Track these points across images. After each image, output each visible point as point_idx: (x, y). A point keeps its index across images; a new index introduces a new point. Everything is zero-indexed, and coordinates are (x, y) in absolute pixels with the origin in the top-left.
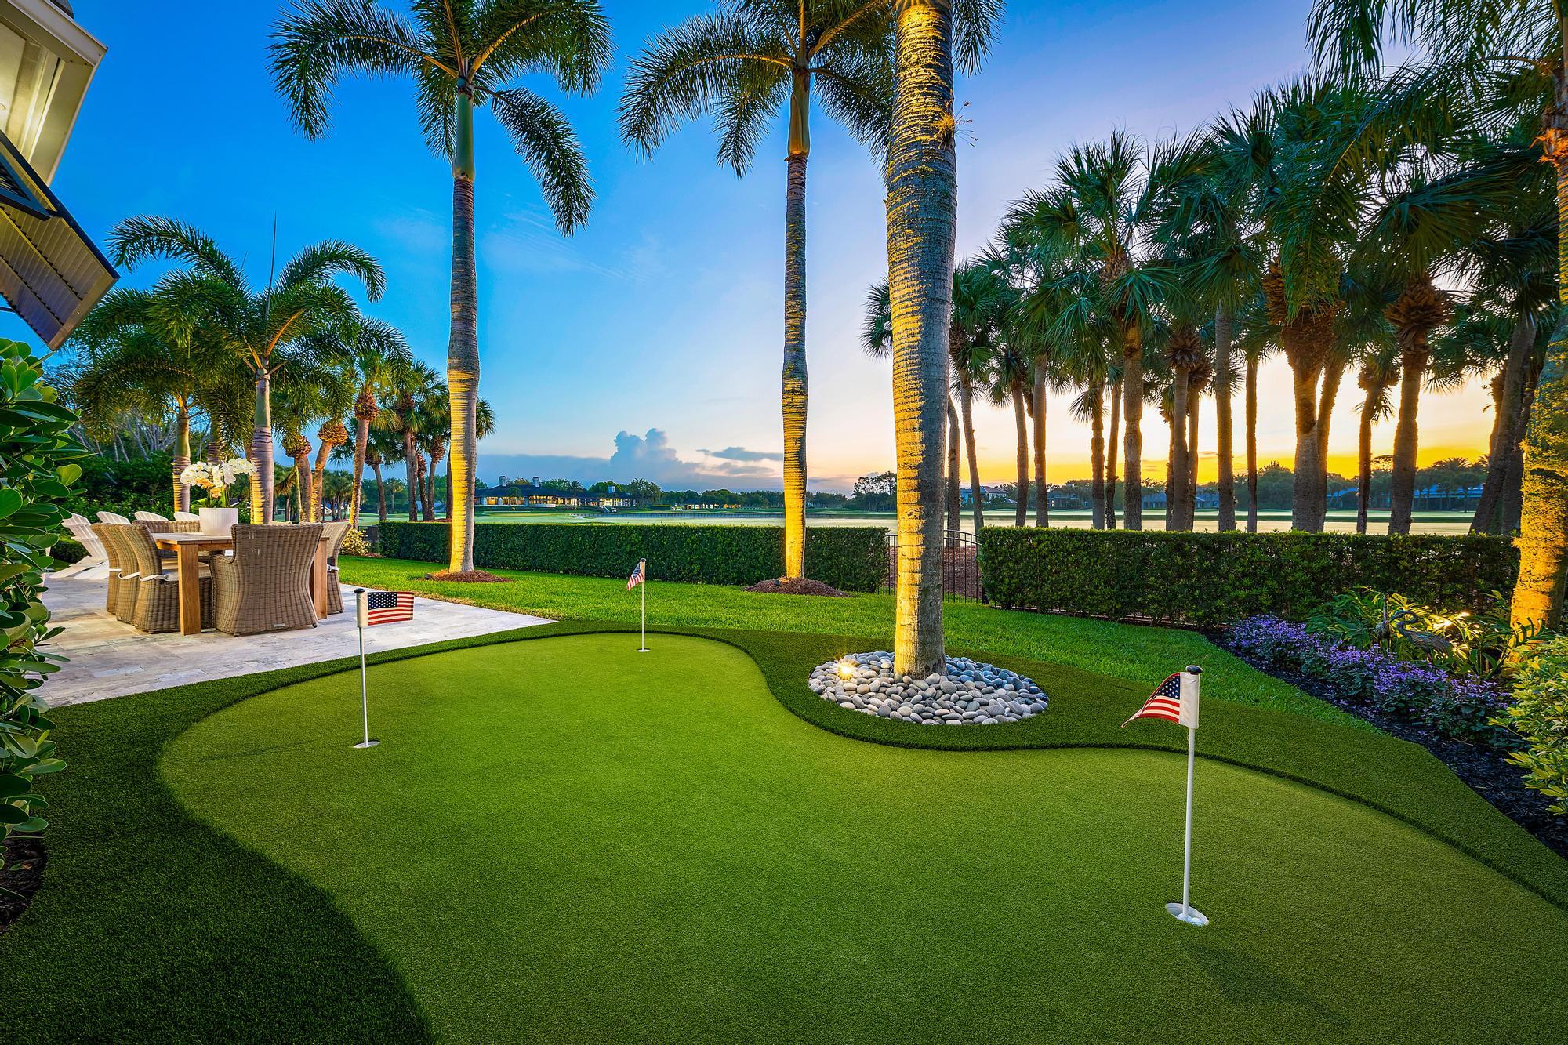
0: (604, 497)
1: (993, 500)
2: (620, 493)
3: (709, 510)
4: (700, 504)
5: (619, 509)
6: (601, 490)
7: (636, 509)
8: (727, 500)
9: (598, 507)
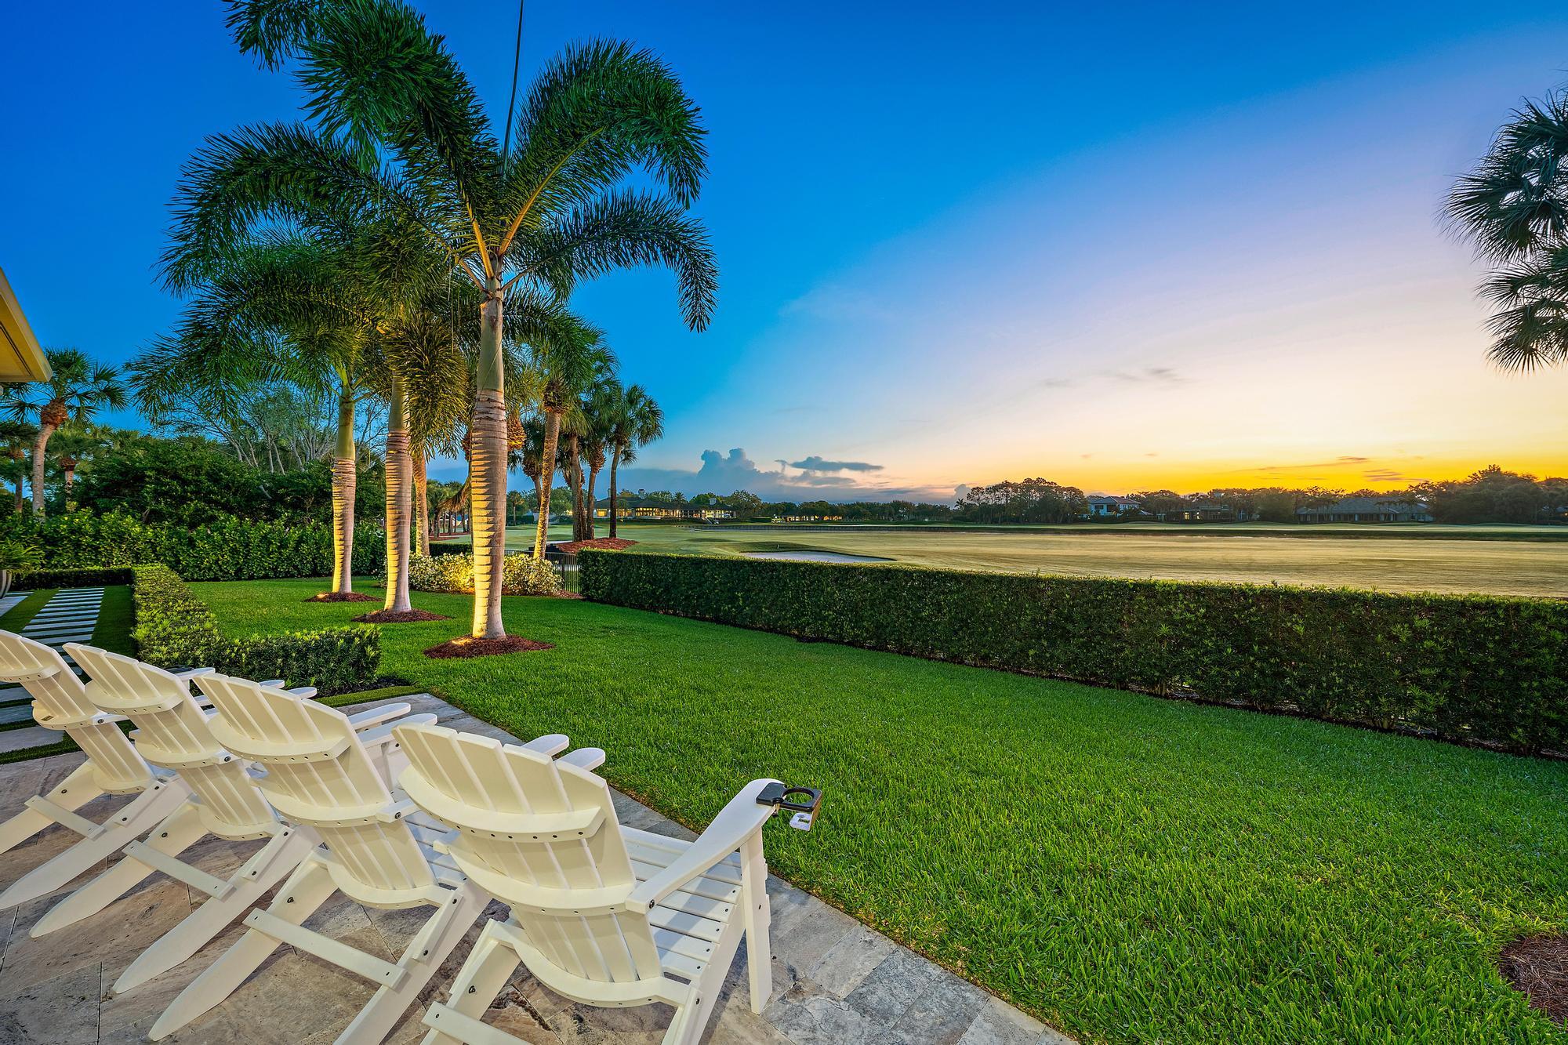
0: (706, 509)
1: (1126, 512)
2: (720, 505)
3: (812, 522)
4: (800, 516)
5: (722, 520)
6: (702, 502)
7: (737, 520)
8: (829, 511)
9: (700, 519)
